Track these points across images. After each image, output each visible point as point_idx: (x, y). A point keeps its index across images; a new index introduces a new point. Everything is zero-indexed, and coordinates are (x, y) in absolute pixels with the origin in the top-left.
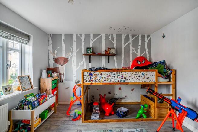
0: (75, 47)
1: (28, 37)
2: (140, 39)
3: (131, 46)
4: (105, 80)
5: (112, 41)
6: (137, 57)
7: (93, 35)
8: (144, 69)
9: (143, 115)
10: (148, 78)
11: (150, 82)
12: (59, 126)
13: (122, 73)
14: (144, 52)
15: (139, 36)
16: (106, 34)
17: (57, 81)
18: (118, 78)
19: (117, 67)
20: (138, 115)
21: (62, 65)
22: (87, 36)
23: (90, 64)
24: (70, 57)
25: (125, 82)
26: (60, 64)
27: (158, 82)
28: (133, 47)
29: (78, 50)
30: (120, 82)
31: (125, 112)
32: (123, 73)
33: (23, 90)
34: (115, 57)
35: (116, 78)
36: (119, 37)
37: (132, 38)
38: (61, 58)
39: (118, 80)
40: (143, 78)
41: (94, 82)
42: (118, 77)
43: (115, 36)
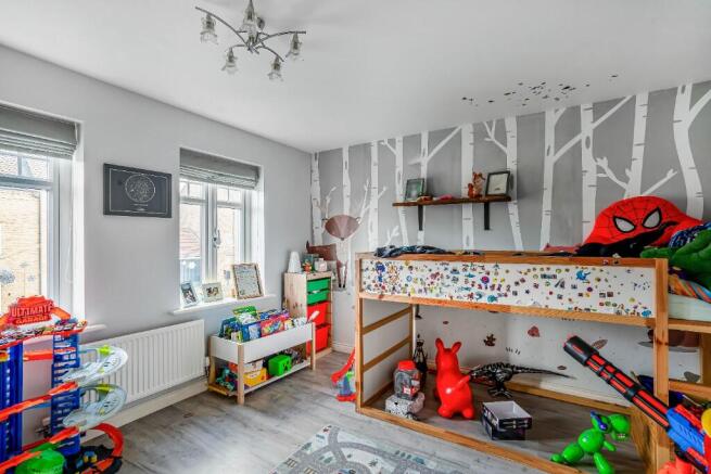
0: (375, 183)
1: (256, 171)
2: (641, 112)
3: (587, 154)
4: (422, 287)
5: (501, 146)
6: (625, 198)
7: (430, 133)
8: (616, 256)
9: (597, 458)
10: (610, 295)
11: (618, 313)
12: (299, 400)
13: (483, 268)
14: (670, 174)
15: (633, 99)
16: (474, 125)
17: (329, 283)
18: (469, 285)
19: (519, 247)
20: (568, 453)
21: (343, 239)
22: (412, 142)
23: (421, 235)
24: (362, 216)
25: (494, 302)
26: (338, 235)
27: (671, 320)
28: (597, 154)
29: (385, 189)
30: (474, 301)
31: (512, 420)
32: (489, 267)
33: (239, 298)
34: (513, 208)
35: (461, 283)
36: (531, 124)
37: (595, 120)
38: (340, 217)
39: (468, 292)
40: (581, 295)
41: (390, 293)
42: (466, 282)
43: (511, 125)
